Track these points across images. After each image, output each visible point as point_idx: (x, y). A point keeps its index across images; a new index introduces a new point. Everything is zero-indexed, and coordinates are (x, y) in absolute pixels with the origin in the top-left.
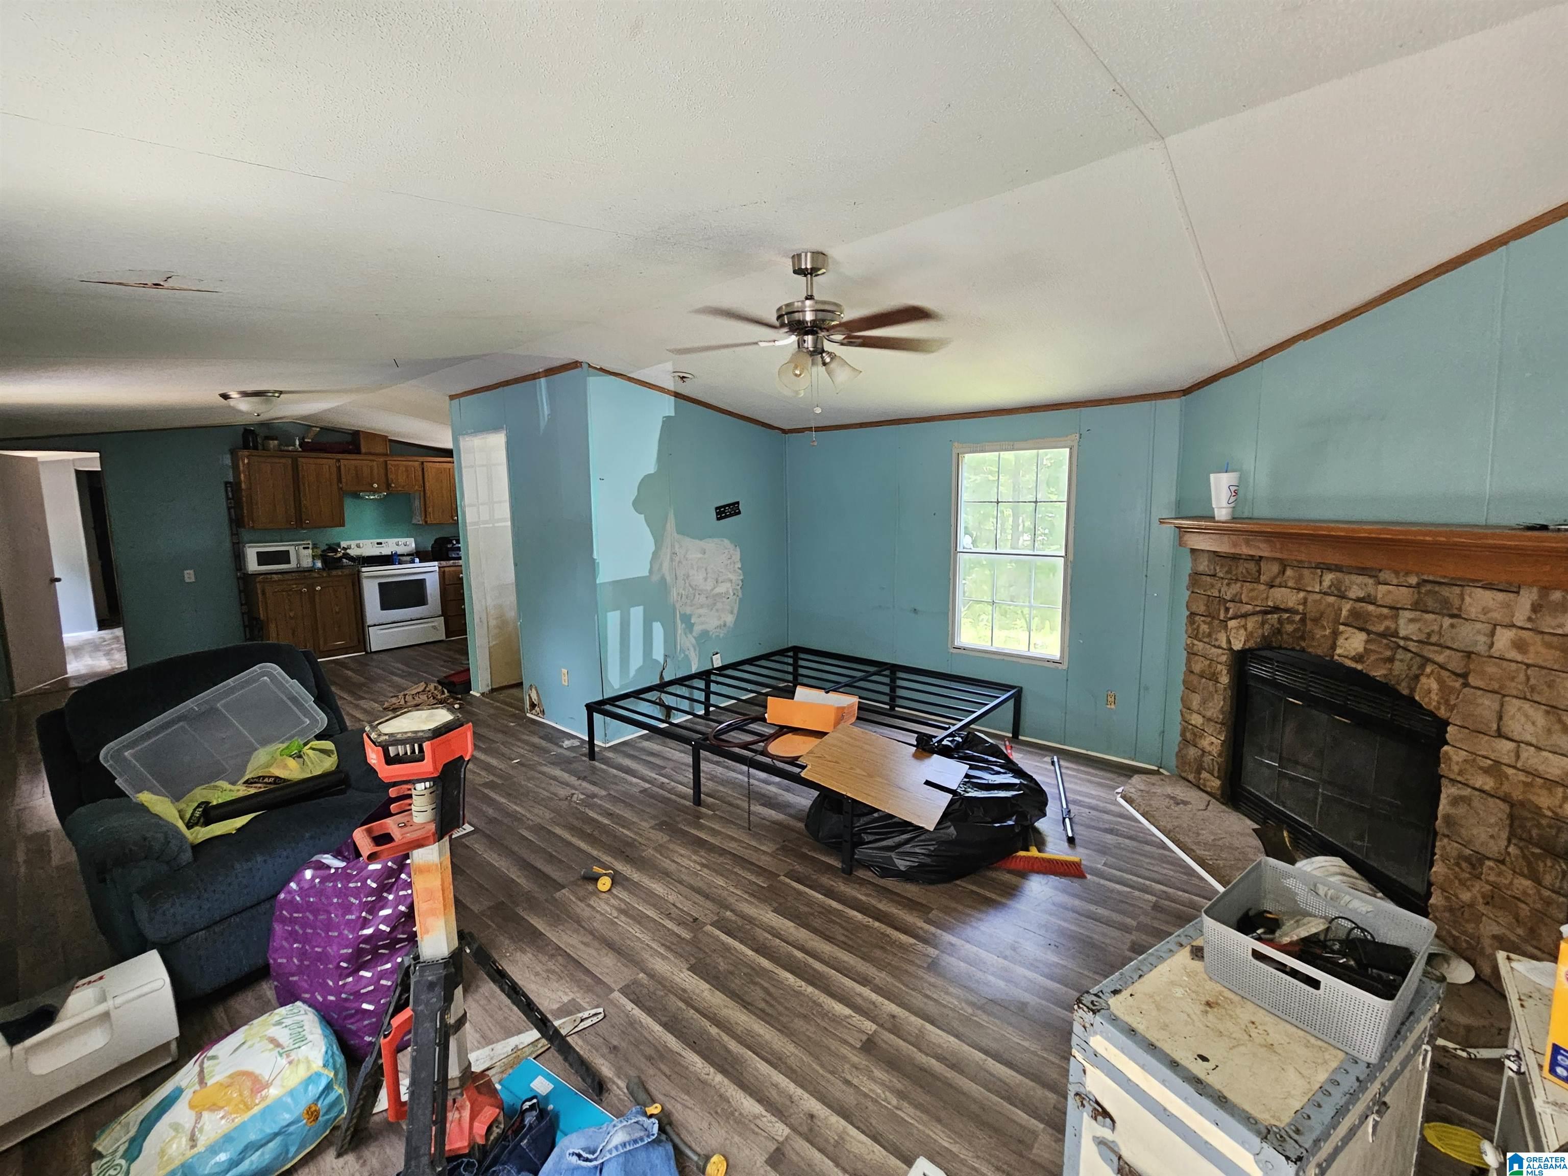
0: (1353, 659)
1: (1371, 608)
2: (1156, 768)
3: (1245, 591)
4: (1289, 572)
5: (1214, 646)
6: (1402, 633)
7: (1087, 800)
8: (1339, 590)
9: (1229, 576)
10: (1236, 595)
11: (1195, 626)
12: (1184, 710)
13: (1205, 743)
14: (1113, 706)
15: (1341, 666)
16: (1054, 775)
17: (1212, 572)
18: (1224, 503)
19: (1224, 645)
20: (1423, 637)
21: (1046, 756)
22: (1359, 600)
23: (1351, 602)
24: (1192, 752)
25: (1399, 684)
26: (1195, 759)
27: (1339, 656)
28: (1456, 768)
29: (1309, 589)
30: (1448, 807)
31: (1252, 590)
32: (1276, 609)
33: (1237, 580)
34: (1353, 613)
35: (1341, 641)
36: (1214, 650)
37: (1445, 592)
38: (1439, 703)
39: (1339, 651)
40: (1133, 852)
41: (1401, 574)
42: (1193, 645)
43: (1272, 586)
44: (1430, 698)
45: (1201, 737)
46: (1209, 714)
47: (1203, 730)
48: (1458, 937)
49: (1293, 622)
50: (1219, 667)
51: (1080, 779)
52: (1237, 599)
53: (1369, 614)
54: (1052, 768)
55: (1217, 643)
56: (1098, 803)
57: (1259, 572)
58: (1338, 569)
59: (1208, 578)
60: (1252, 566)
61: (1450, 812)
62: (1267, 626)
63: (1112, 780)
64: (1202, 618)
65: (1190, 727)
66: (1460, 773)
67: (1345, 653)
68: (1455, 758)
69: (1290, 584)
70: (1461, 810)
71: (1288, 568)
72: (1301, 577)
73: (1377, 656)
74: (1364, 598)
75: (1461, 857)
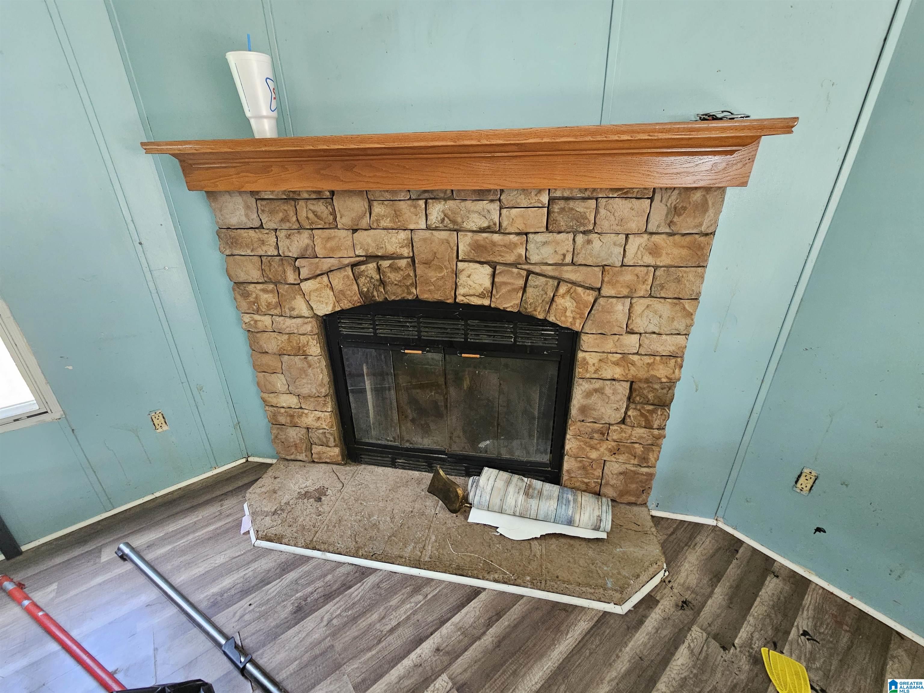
0: (481, 296)
1: (496, 237)
2: (244, 460)
3: (318, 241)
4: (377, 209)
5: (291, 317)
6: (534, 258)
7: (227, 582)
8: (454, 222)
9: (287, 225)
10: (306, 249)
11: (252, 299)
12: (265, 395)
13: (309, 420)
14: (165, 428)
15: (468, 306)
16: (142, 579)
17: (257, 224)
18: (265, 111)
19: (306, 312)
20: (557, 259)
21: (99, 550)
22: (482, 230)
23: (470, 234)
24: (293, 434)
25: (535, 310)
26: (301, 439)
27: (464, 296)
28: (592, 369)
29: (412, 227)
30: (582, 401)
31: (329, 239)
32: (370, 258)
33: (301, 228)
34: (477, 247)
35: (462, 279)
36: (289, 322)
37: (580, 207)
38: (574, 318)
39: (461, 291)
40: (355, 619)
41: (533, 194)
42: (256, 321)
43: (355, 231)
44: (566, 317)
45: (300, 416)
46: (305, 391)
47: (301, 408)
48: (589, 482)
49: (397, 269)
50: (303, 339)
51: (184, 551)
52: (309, 252)
53: (494, 244)
54: (128, 566)
55: (295, 313)
56: (242, 573)
57: (333, 213)
58: (450, 196)
59: (251, 232)
60: (321, 208)
61: (584, 403)
62: (362, 280)
63: (219, 516)
64: (259, 287)
65: (283, 410)
66: (596, 372)
67: (471, 292)
68: (591, 361)
69: (383, 224)
70: (595, 398)
71: (375, 203)
72: (397, 214)
73: (509, 288)
74: (489, 227)
75: (594, 431)
